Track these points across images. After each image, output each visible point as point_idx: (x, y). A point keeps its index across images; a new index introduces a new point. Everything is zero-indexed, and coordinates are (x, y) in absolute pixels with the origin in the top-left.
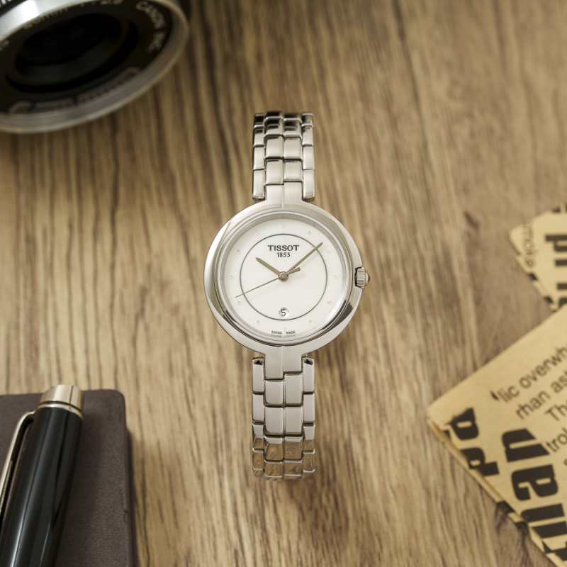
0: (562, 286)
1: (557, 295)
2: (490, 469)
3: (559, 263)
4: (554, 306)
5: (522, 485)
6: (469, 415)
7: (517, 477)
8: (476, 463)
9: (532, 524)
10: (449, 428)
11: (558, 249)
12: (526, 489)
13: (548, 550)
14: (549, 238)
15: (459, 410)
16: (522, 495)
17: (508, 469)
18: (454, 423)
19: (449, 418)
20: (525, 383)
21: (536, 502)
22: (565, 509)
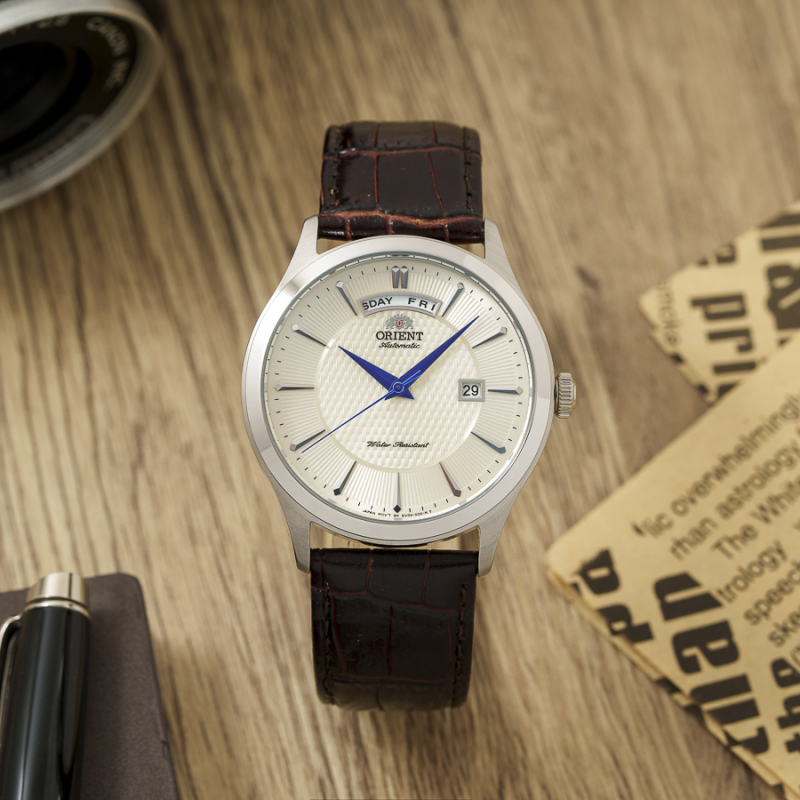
0: (720, 369)
1: (713, 382)
2: (641, 633)
3: (714, 337)
4: (711, 397)
5: (688, 652)
6: (604, 559)
7: (680, 641)
8: (619, 626)
9: (707, 707)
10: (578, 579)
11: (711, 317)
12: (694, 659)
13: (732, 741)
14: (697, 303)
15: (590, 552)
16: (689, 666)
17: (665, 630)
18: (584, 571)
19: (576, 565)
20: (680, 508)
21: (709, 674)
22: (753, 682)
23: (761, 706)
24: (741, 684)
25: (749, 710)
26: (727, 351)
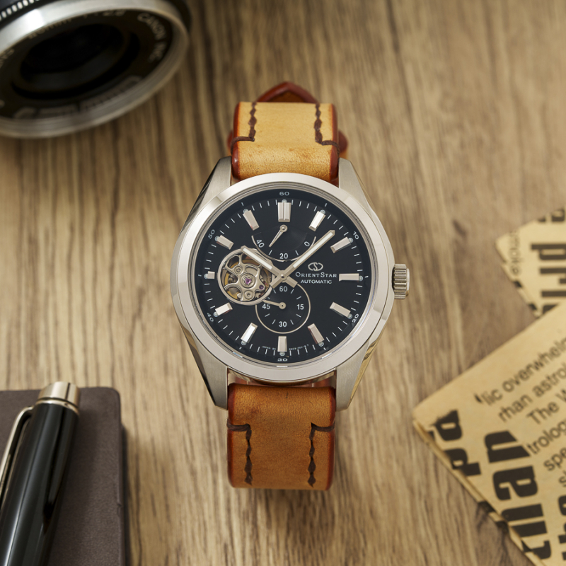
0: (546, 294)
1: (541, 302)
2: (473, 470)
3: (544, 271)
4: (538, 313)
5: (503, 486)
6: (453, 416)
7: (499, 477)
8: (459, 463)
9: (512, 524)
10: (434, 429)
11: (543, 258)
12: (506, 490)
13: (526, 549)
14: (535, 247)
15: (444, 411)
16: (503, 495)
17: (489, 469)
18: (438, 424)
19: (433, 419)
20: (508, 387)
21: (516, 502)
22: (545, 509)
23: (549, 526)
24: (536, 510)
25: (540, 529)
26: (552, 282)
